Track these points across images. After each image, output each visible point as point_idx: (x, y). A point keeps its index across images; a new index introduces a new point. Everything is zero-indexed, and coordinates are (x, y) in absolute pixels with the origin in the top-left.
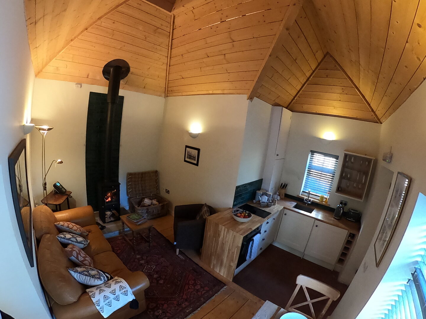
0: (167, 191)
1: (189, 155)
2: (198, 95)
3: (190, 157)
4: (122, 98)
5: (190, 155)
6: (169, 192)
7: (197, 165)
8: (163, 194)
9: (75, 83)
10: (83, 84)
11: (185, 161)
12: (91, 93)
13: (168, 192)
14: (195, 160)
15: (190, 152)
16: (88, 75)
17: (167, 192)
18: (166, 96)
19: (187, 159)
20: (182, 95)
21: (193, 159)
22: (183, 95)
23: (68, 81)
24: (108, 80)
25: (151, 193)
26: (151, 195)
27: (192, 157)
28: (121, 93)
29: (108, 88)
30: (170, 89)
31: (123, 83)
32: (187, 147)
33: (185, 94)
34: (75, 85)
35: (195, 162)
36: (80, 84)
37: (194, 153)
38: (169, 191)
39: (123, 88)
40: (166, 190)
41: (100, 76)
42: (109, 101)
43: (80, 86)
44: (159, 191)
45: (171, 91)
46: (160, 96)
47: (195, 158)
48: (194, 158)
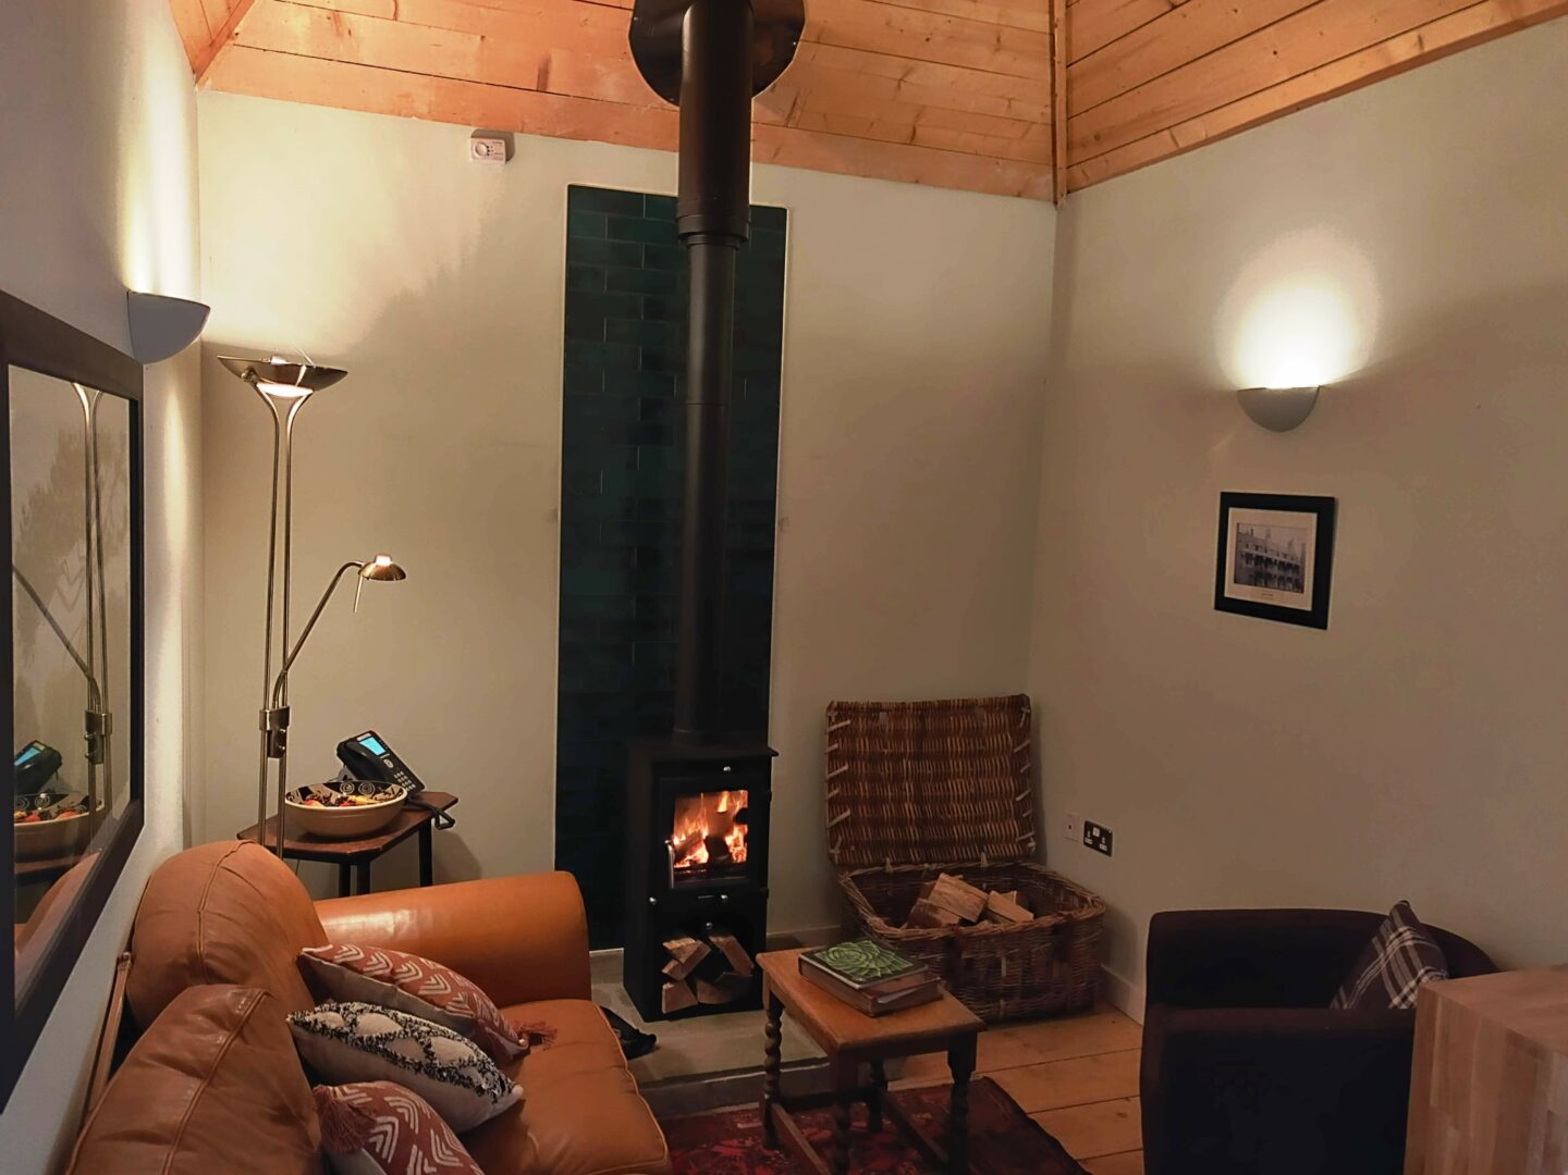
0: (1096, 832)
1: (1248, 557)
2: (1298, 107)
3: (1260, 568)
4: (775, 219)
5: (1259, 559)
6: (1109, 844)
7: (1316, 618)
8: (1067, 858)
9: (472, 129)
10: (520, 140)
11: (1223, 604)
12: (574, 190)
13: (1100, 840)
14: (1299, 587)
15: (1259, 534)
16: (544, 74)
17: (1095, 846)
18: (1064, 191)
19: (1233, 591)
20: (1175, 149)
21: (1283, 583)
22: (1182, 144)
23: (421, 117)
24: (676, 103)
25: (981, 850)
26: (984, 863)
27: (1275, 571)
28: (764, 185)
29: (677, 155)
30: (1083, 127)
31: (770, 116)
32: (1230, 500)
33: (1197, 129)
34: (469, 143)
35: (1303, 601)
36: (500, 136)
37: (1293, 534)
38: (1106, 834)
39: (774, 158)
40: (1089, 827)
41: (620, 78)
42: (691, 222)
43: (500, 148)
44: (1040, 837)
45: (1097, 138)
46: (1019, 195)
47: (1298, 569)
48: (1290, 574)
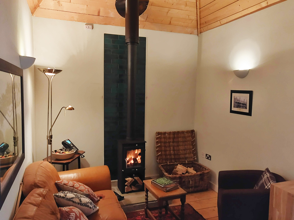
0: (208, 156)
1: (236, 102)
2: (244, 16)
3: (239, 104)
4: (144, 39)
5: (238, 103)
6: (210, 158)
7: (249, 114)
8: (202, 161)
9: (85, 23)
10: (94, 25)
11: (232, 112)
12: (105, 35)
13: (209, 157)
14: (246, 108)
15: (238, 98)
16: (99, 12)
17: (208, 158)
18: (199, 32)
19: (233, 109)
20: (220, 24)
21: (243, 107)
22: (222, 24)
23: (75, 21)
24: (124, 17)
25: (186, 160)
26: (187, 162)
27: (241, 105)
28: (142, 33)
29: (125, 27)
30: (203, 21)
31: (143, 20)
32: (232, 92)
33: (225, 21)
34: (85, 26)
35: (247, 111)
36: (91, 25)
37: (245, 98)
39: (144, 28)
40: (207, 155)
41: (114, 13)
42: (128, 40)
43: (91, 27)
44: (197, 157)
45: (206, 22)
46: (191, 34)
47: (246, 105)
48: (244, 106)
